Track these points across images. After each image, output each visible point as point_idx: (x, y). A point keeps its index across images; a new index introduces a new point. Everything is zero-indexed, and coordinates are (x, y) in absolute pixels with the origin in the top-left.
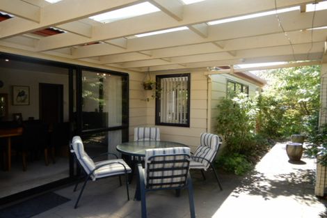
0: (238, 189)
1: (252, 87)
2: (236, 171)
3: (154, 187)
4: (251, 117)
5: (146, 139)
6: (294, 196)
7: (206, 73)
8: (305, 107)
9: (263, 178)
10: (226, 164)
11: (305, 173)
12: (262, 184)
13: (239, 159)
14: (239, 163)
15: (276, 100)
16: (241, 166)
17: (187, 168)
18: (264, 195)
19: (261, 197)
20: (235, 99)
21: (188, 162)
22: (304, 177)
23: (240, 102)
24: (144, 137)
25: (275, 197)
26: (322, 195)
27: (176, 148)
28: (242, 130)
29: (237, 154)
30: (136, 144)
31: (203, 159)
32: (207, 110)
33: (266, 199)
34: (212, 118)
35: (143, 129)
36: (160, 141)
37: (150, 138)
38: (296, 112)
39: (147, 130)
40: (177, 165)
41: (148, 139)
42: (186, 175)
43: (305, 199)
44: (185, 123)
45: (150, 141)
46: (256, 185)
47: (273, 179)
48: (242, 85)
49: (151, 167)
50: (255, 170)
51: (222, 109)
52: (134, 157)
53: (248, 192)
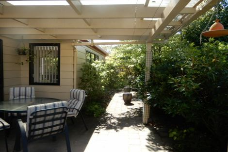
0: (98, 127)
1: (101, 56)
2: (95, 115)
3: (36, 137)
4: (103, 76)
5: (21, 97)
6: (132, 126)
7: (73, 44)
8: (129, 70)
9: (112, 117)
10: (88, 110)
11: (135, 111)
12: (113, 121)
13: (96, 106)
14: (96, 109)
15: (114, 66)
16: (98, 111)
17: (64, 118)
18: (115, 128)
19: (113, 130)
20: (93, 64)
21: (66, 113)
22: (135, 113)
23: (96, 67)
24: (20, 96)
25: (121, 129)
26: (147, 123)
27: (56, 103)
28: (98, 86)
29: (95, 103)
30: (12, 102)
31: (74, 108)
32: (74, 72)
33: (117, 131)
34: (77, 78)
35: (18, 88)
36: (36, 98)
37: (25, 96)
38: (124, 73)
39: (23, 89)
40: (57, 116)
41: (24, 97)
42: (63, 124)
43: (138, 127)
44: (55, 82)
45: (25, 98)
46: (109, 122)
47: (118, 117)
48: (95, 55)
49: (33, 121)
50: (106, 112)
51: (84, 71)
52: (11, 114)
53: (105, 128)
